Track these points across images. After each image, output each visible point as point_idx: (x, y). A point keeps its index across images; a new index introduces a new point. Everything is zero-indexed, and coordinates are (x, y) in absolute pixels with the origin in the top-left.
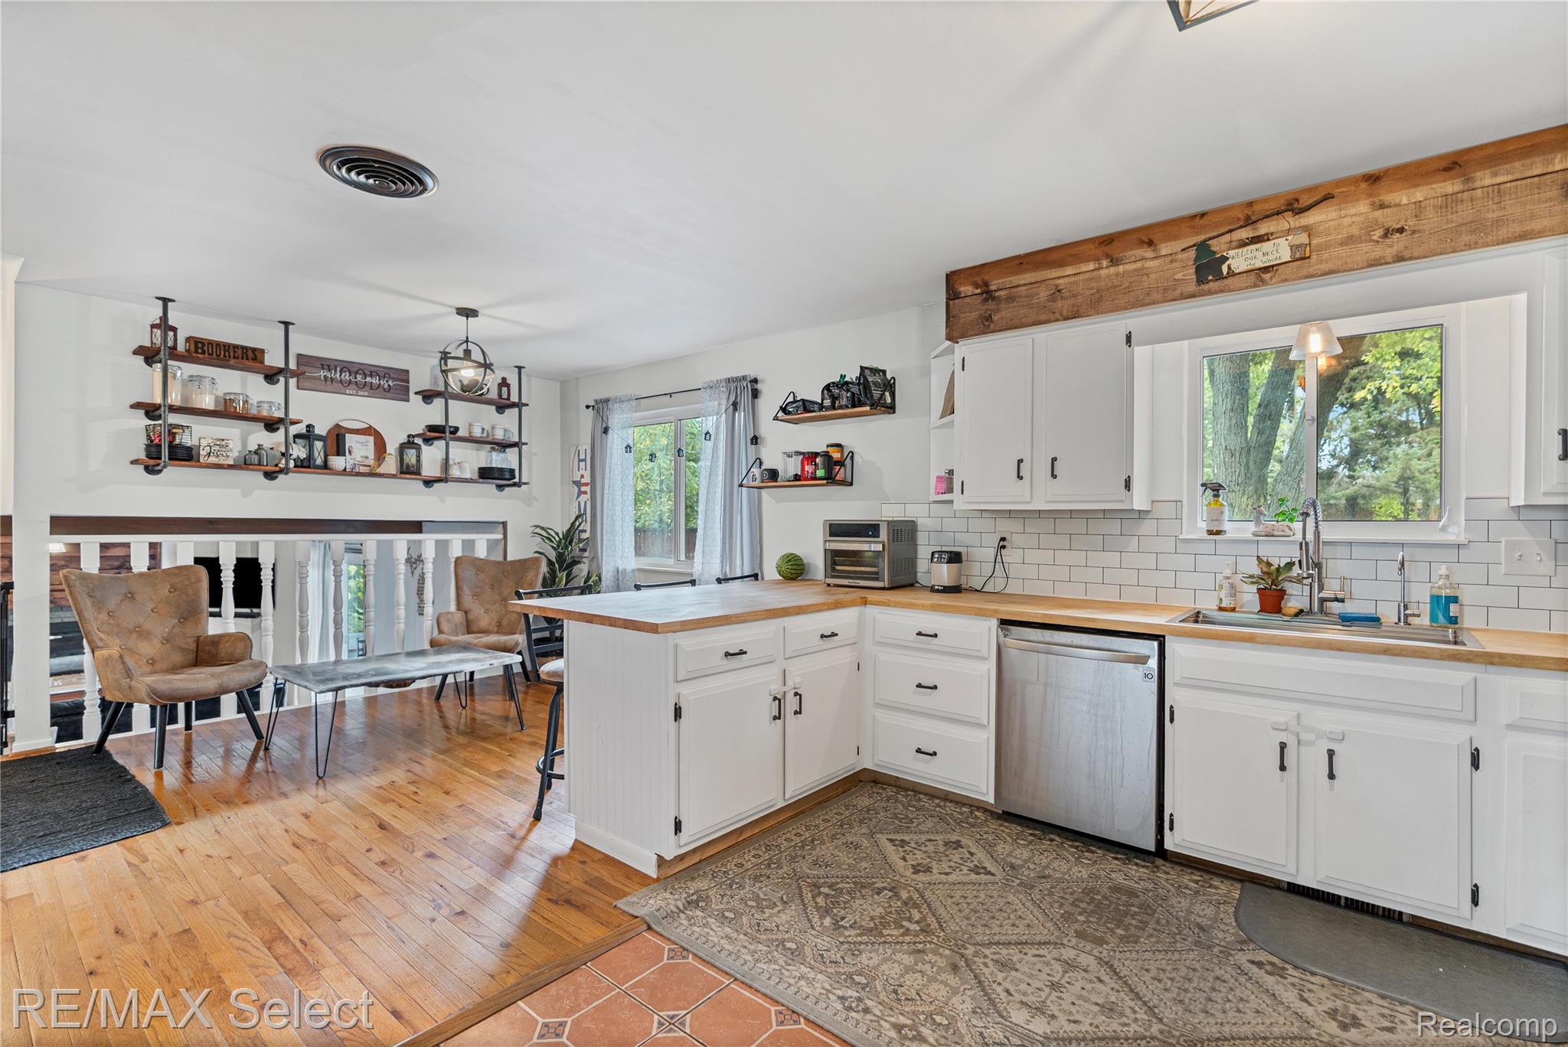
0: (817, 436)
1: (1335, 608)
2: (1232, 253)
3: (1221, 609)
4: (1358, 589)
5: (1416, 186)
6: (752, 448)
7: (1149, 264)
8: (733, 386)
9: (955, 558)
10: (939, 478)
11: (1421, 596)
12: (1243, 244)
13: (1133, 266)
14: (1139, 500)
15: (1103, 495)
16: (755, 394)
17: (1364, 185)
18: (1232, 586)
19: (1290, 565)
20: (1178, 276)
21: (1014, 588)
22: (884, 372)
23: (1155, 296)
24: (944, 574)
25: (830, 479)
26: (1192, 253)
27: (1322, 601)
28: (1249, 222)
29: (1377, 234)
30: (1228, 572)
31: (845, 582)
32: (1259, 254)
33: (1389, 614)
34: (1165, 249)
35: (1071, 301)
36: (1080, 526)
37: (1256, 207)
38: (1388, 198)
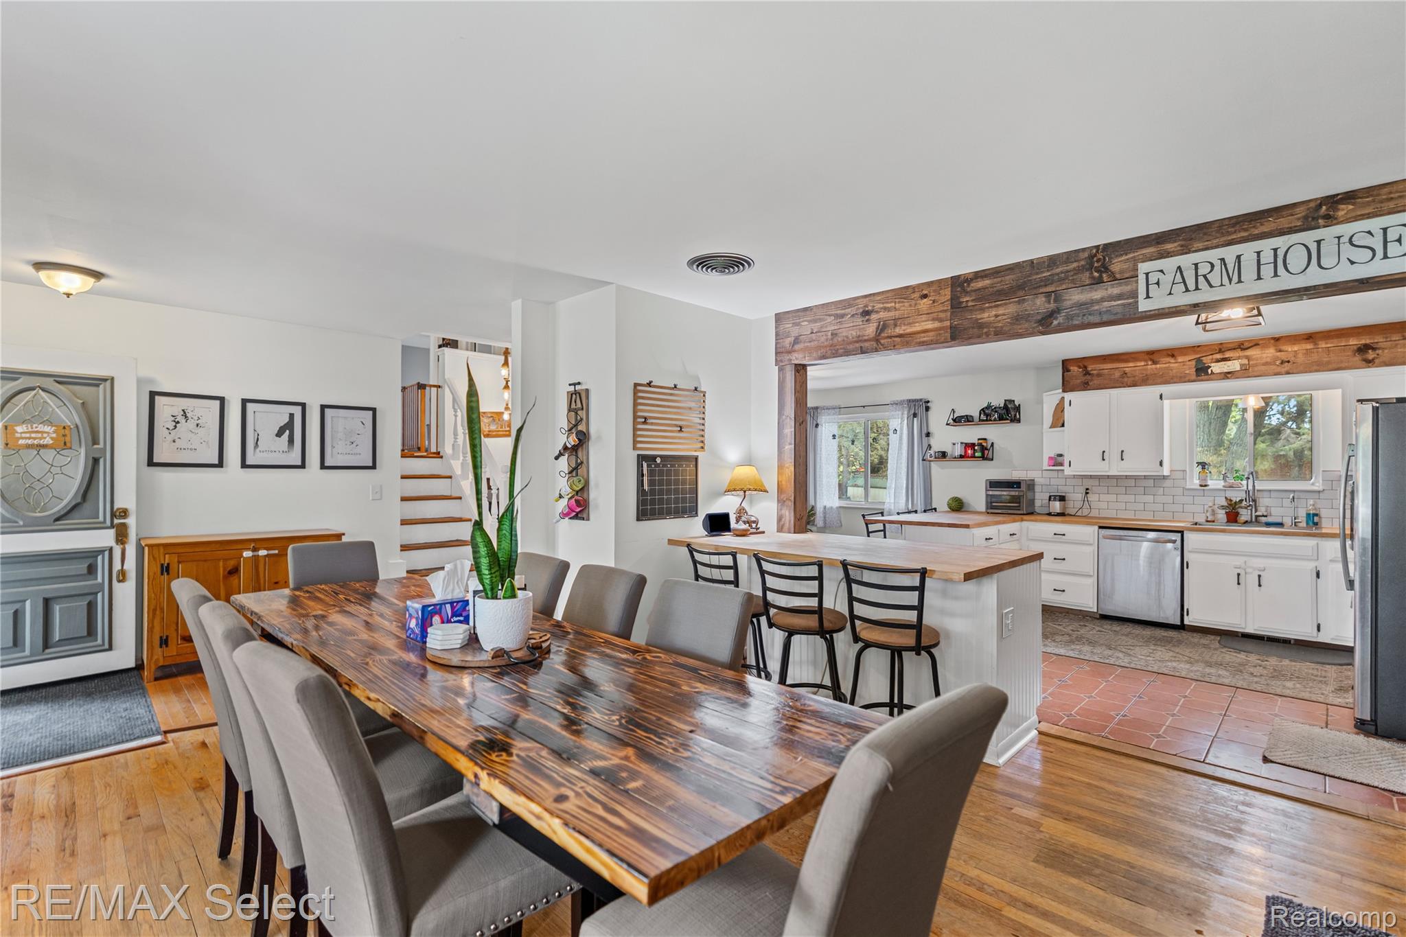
0: (972, 434)
1: (1263, 519)
2: (1212, 365)
3: (1207, 521)
4: (1274, 511)
5: (1294, 344)
6: (925, 439)
7: (1172, 365)
8: (912, 404)
9: (1062, 499)
10: (1050, 458)
11: (1302, 514)
12: (1218, 361)
13: (1164, 366)
14: (1166, 472)
15: (1148, 468)
16: (927, 409)
17: (1272, 341)
18: (1213, 511)
19: (1241, 501)
20: (1187, 372)
21: (1094, 513)
22: (1014, 401)
23: (1175, 380)
24: (1057, 506)
25: (983, 458)
26: (1194, 363)
27: (1257, 516)
28: (1220, 351)
29: (1278, 363)
30: (1211, 504)
31: (999, 511)
32: (1226, 366)
33: (1288, 521)
34: (1180, 359)
35: (1133, 379)
36: (1132, 483)
37: (1224, 346)
38: (1284, 348)
